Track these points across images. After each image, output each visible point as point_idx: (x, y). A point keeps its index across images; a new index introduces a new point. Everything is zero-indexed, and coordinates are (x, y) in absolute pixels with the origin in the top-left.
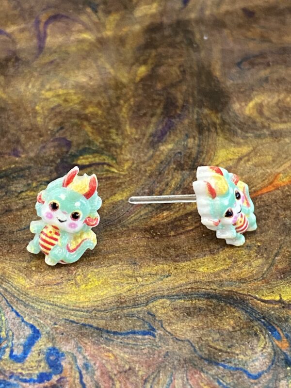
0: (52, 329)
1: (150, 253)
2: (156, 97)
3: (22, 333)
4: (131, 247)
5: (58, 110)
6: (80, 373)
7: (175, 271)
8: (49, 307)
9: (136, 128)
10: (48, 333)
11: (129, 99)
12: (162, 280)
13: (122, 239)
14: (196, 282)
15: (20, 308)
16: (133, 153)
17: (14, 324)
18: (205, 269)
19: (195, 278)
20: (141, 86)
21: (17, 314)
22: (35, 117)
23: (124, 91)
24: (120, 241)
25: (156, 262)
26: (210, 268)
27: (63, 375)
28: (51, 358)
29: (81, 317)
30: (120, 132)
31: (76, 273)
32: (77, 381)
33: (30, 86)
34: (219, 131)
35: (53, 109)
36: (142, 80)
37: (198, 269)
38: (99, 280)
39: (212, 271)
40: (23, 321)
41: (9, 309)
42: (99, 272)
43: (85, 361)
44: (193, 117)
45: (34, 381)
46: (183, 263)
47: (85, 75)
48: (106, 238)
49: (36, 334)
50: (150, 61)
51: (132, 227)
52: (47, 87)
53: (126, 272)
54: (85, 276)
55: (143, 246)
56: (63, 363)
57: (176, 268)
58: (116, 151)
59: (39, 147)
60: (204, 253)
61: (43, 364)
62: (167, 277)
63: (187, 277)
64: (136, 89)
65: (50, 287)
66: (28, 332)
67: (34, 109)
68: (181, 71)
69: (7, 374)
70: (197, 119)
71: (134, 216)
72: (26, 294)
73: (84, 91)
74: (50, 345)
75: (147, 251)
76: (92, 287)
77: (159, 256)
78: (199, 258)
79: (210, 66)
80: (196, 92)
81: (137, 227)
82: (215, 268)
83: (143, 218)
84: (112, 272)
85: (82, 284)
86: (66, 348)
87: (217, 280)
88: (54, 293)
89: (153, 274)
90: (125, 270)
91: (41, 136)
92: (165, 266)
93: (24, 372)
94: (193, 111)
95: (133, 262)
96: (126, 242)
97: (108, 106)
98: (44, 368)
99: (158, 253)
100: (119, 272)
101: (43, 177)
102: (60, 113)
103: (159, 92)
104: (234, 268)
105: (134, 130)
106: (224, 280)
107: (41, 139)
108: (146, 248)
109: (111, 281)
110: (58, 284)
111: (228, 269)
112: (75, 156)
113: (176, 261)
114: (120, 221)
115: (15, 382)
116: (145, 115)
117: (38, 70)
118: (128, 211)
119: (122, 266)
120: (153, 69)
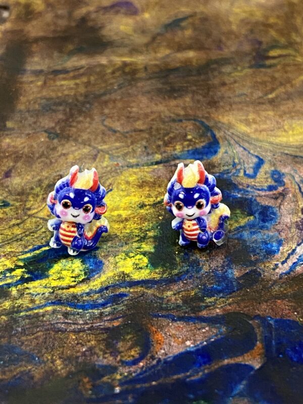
0: (272, 158)
3: (250, 161)
5: (246, 21)
6: (299, 185)
8: (267, 144)
10: (270, 161)
15: (246, 145)
17: (243, 155)
21: (245, 149)
22: (230, 25)
23: (296, 8)
27: (285, 186)
28: (275, 176)
29: (292, 151)
31: (283, 124)
32: (297, 191)
35: (242, 20)
40: (249, 153)
41: (237, 146)
42: (300, 123)
43: (301, 179)
45: (265, 190)
49: (261, 162)
54: (291, 126)
56: (285, 180)
58: (298, 47)
59: (237, 45)
61: (269, 180)
65: (265, 132)
66: (255, 160)
67: (228, 20)
69: (245, 185)
72: (249, 136)
74: (273, 169)
76: (297, 132)
85: (290, 131)
86: (285, 170)
88: (269, 136)
91: (237, 38)
93: (256, 184)
97: (285, 18)
98: (271, 182)
102: (248, 23)
107: (238, 40)
110: (271, 131)
112: (267, 51)
115: (252, 190)
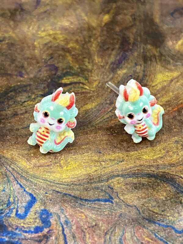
0: (44, 197)
1: (110, 145)
2: (116, 36)
3: (24, 199)
4: (97, 141)
5: (49, 45)
6: (63, 227)
7: (127, 158)
8: (42, 181)
9: (102, 59)
10: (41, 199)
11: (97, 38)
12: (118, 164)
13: (92, 135)
14: (141, 165)
15: (23, 182)
16: (99, 75)
17: (19, 193)
18: (147, 157)
19: (140, 163)
20: (105, 28)
21: (21, 186)
22: (34, 50)
23: (94, 32)
24: (90, 136)
25: (114, 151)
26: (151, 156)
27: (50, 228)
28: (43, 216)
29: (63, 188)
30: (91, 61)
31: (60, 158)
32: (61, 233)
33: (31, 29)
34: (158, 60)
35: (46, 44)
36: (106, 24)
37: (142, 157)
38: (76, 164)
39: (151, 158)
40: (25, 190)
41: (15, 182)
42: (76, 158)
43: (66, 219)
44: (140, 51)
45: (32, 232)
46: (132, 153)
47: (68, 20)
48: (81, 135)
49: (33, 200)
50: (112, 11)
51: (98, 127)
52: (43, 29)
53: (94, 158)
54: (66, 161)
55: (106, 140)
56: (51, 220)
57: (127, 156)
58: (88, 74)
59: (36, 71)
60: (147, 146)
61: (38, 221)
62: (122, 162)
63: (135, 162)
64: (102, 31)
65: (43, 168)
66: (28, 198)
67: (33, 44)
68: (132, 19)
69: (14, 227)
70: (143, 52)
71: (100, 119)
72: (27, 173)
73: (67, 32)
74: (43, 208)
75: (108, 144)
76: (71, 168)
77: (116, 147)
78: (143, 149)
79: (152, 15)
80: (142, 34)
81: (101, 127)
82: (154, 156)
83: (105, 120)
84: (85, 158)
85: (65, 166)
86: (53, 210)
87: (155, 165)
88: (45, 172)
89: (112, 160)
90: (93, 157)
91: (38, 63)
92: (120, 154)
93: (25, 226)
94: (140, 47)
95: (99, 151)
96: (94, 137)
97: (83, 42)
98: (38, 223)
99: (115, 145)
100: (89, 158)
101: (39, 91)
102: (51, 47)
103: (117, 33)
104: (167, 156)
105: (100, 60)
106: (160, 164)
107: (38, 65)
108: (107, 142)
109: (83, 164)
110: (48, 166)
111: (162, 157)
112: (60, 77)
113: (127, 151)
114: (90, 123)
115: (19, 233)
116: (108, 49)
117: (37, 17)
118: (95, 116)
119: (91, 154)
120: (114, 17)
